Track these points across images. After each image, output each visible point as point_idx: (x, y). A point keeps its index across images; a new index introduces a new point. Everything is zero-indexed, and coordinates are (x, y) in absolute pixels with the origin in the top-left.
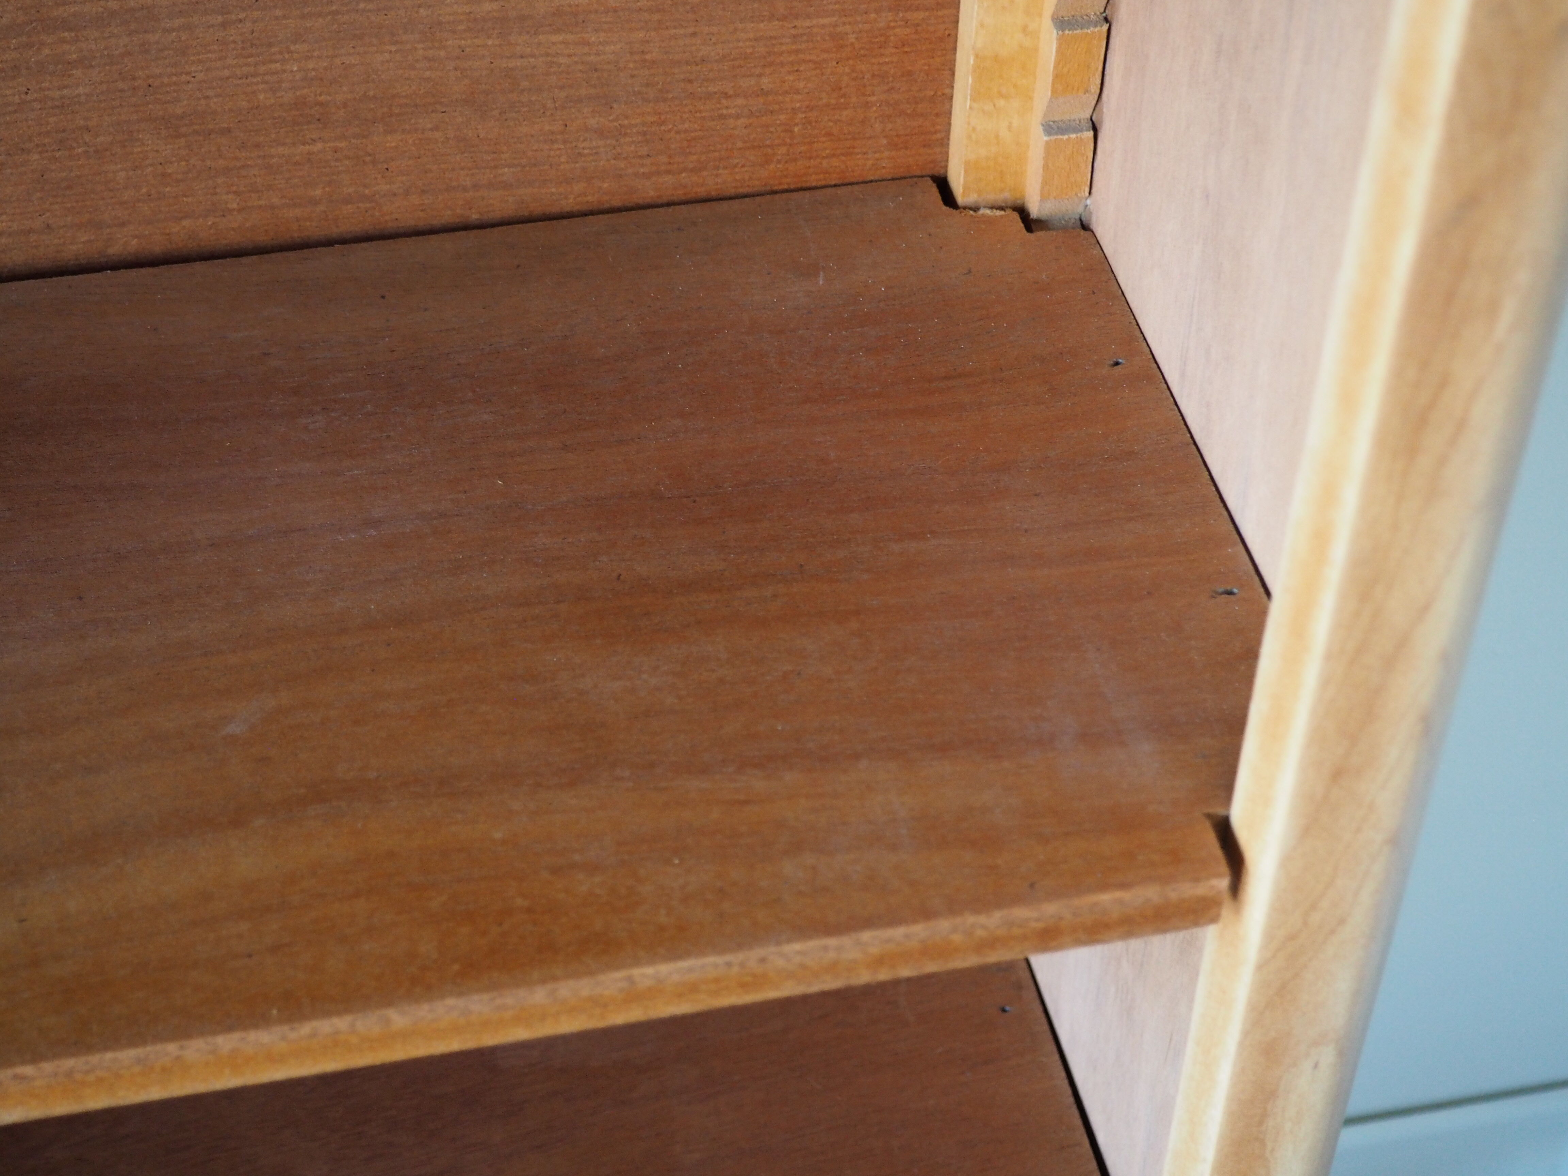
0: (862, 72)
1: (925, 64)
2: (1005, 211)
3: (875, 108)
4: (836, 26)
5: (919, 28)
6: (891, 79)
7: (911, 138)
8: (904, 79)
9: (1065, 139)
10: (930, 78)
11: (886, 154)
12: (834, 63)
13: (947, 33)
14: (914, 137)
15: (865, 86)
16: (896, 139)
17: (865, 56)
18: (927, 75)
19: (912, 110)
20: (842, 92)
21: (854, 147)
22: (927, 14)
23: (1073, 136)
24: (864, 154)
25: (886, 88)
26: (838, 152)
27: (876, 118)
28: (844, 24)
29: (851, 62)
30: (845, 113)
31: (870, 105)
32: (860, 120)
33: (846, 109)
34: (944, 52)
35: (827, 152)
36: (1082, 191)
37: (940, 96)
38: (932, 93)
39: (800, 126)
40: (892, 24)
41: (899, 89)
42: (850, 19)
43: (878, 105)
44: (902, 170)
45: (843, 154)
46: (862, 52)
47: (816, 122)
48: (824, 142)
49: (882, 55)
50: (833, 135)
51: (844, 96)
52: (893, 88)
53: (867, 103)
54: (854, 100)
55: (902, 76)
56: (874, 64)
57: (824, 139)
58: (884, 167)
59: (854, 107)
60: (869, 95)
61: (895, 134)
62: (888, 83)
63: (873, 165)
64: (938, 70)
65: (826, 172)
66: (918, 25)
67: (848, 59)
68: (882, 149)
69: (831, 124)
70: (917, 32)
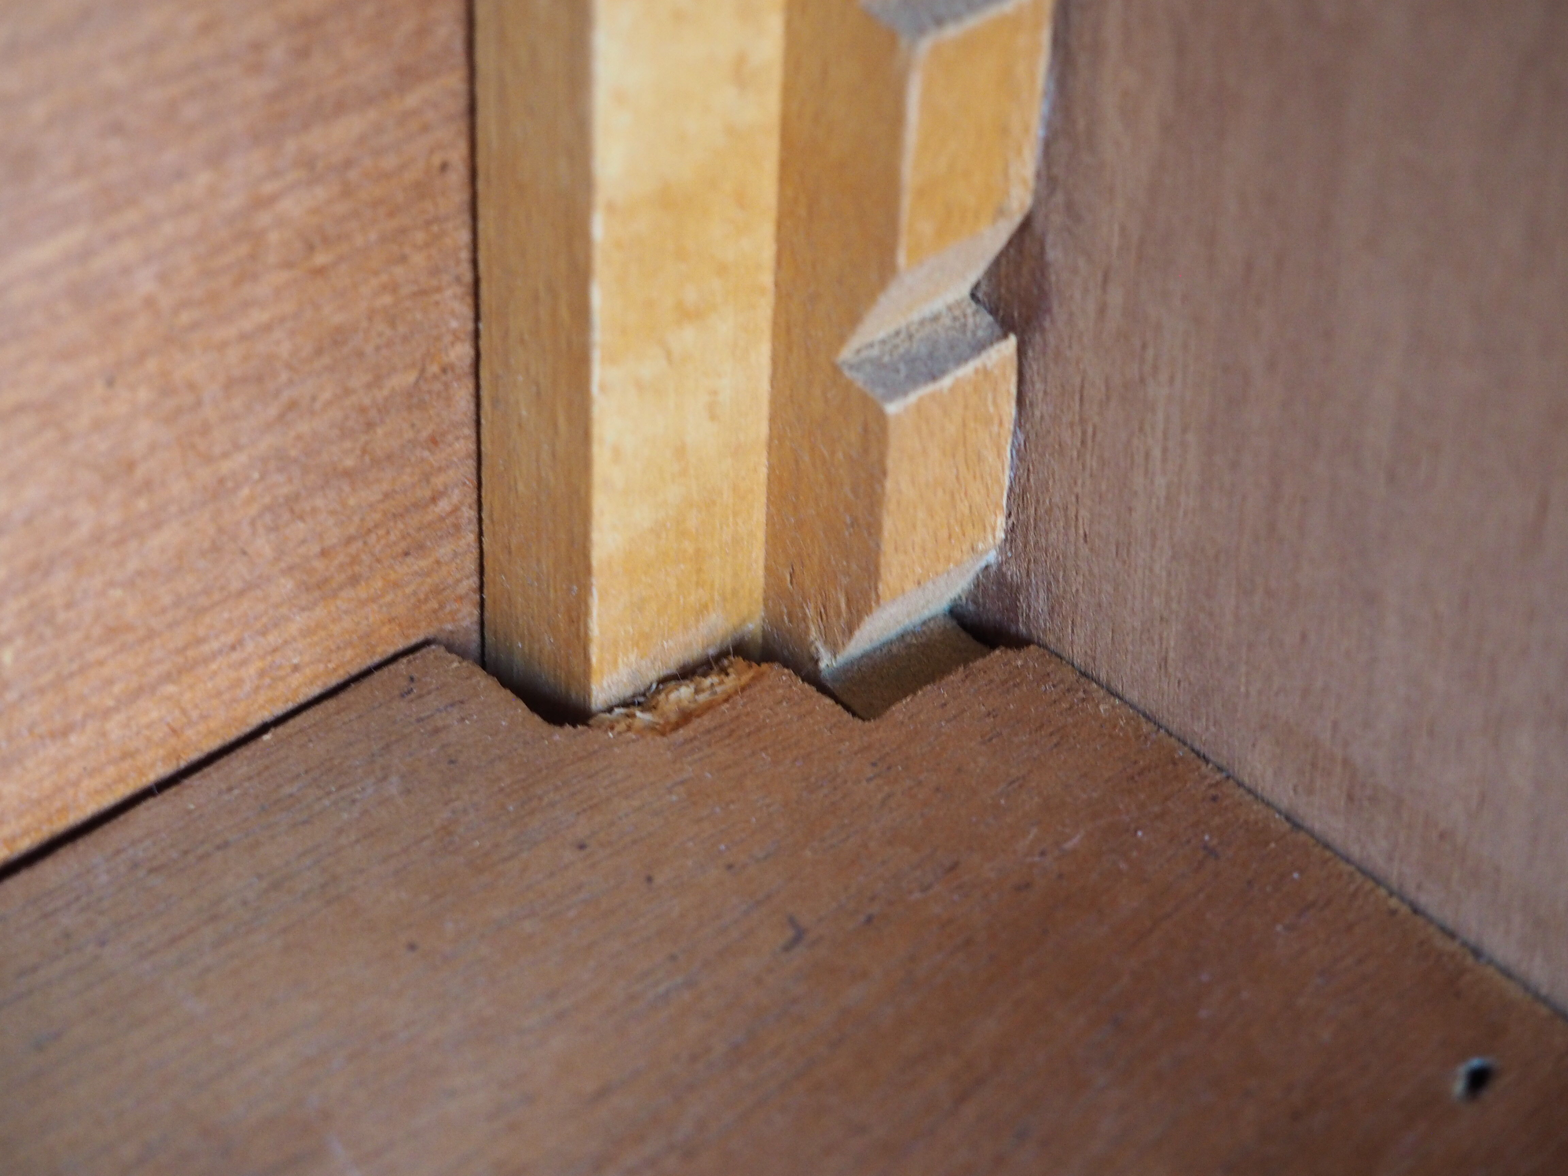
0: (192, 386)
1: (384, 288)
2: (724, 672)
3: (245, 492)
4: (85, 254)
5: (353, 175)
6: (284, 376)
7: (365, 543)
8: (326, 360)
9: (945, 391)
10: (402, 329)
11: (300, 621)
12: (99, 388)
13: (437, 160)
14: (373, 538)
15: (205, 429)
16: (318, 564)
17: (195, 326)
18: (392, 324)
19: (358, 452)
20: (140, 473)
21: (199, 641)
22: (372, 114)
23: (967, 370)
24: (233, 648)
25: (273, 411)
26: (154, 673)
27: (253, 523)
28: (113, 238)
29: (152, 365)
30: (156, 541)
31: (230, 484)
32: (206, 545)
33: (158, 526)
34: (435, 228)
35: (117, 689)
36: (989, 529)
37: (435, 377)
38: (411, 377)
39: (19, 642)
40: (269, 188)
41: (314, 399)
42: (132, 216)
43: (256, 475)
44: (349, 653)
45: (168, 678)
46: (185, 318)
47: (69, 606)
48: (101, 663)
49: (246, 305)
50: (129, 628)
51: (147, 486)
52: (293, 405)
53: (221, 481)
54: (178, 487)
55: (319, 352)
56: (223, 346)
57: (102, 652)
58: (296, 668)
59: (182, 512)
60: (225, 455)
61: (316, 549)
62: (277, 393)
63: (262, 674)
64: (423, 293)
65: (126, 755)
66: (348, 164)
67: (142, 355)
68: (284, 610)
69: (117, 593)
70: (347, 192)
